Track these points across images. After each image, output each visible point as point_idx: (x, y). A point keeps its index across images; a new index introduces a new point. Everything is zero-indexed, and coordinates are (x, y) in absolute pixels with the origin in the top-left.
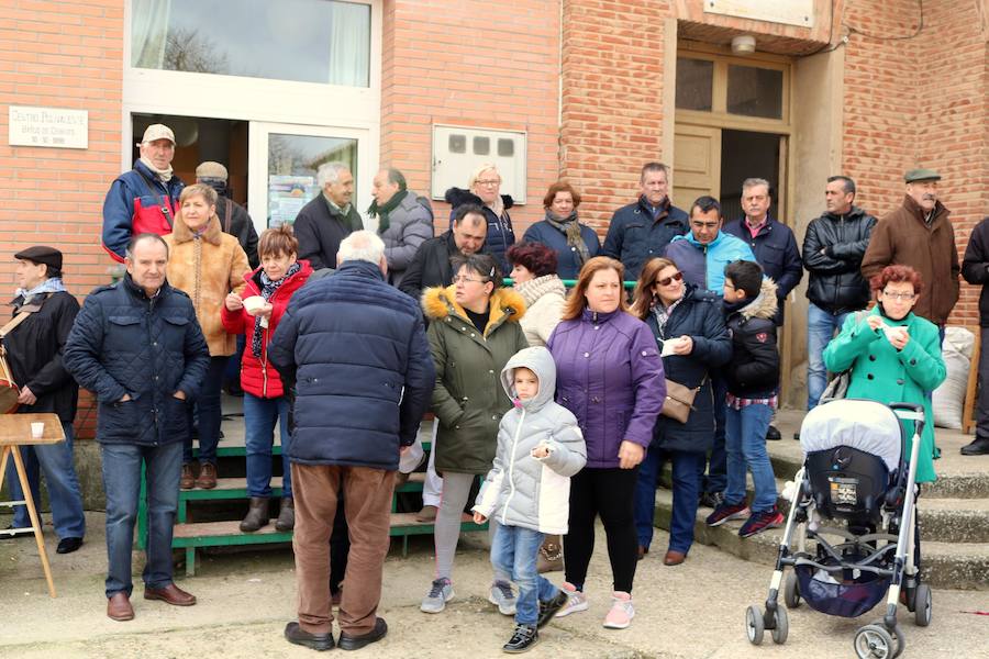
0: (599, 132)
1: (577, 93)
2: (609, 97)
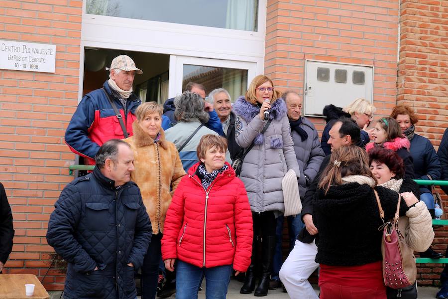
0: (428, 67)
1: (412, 37)
2: (436, 40)
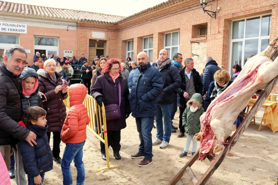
1: (78, 47)
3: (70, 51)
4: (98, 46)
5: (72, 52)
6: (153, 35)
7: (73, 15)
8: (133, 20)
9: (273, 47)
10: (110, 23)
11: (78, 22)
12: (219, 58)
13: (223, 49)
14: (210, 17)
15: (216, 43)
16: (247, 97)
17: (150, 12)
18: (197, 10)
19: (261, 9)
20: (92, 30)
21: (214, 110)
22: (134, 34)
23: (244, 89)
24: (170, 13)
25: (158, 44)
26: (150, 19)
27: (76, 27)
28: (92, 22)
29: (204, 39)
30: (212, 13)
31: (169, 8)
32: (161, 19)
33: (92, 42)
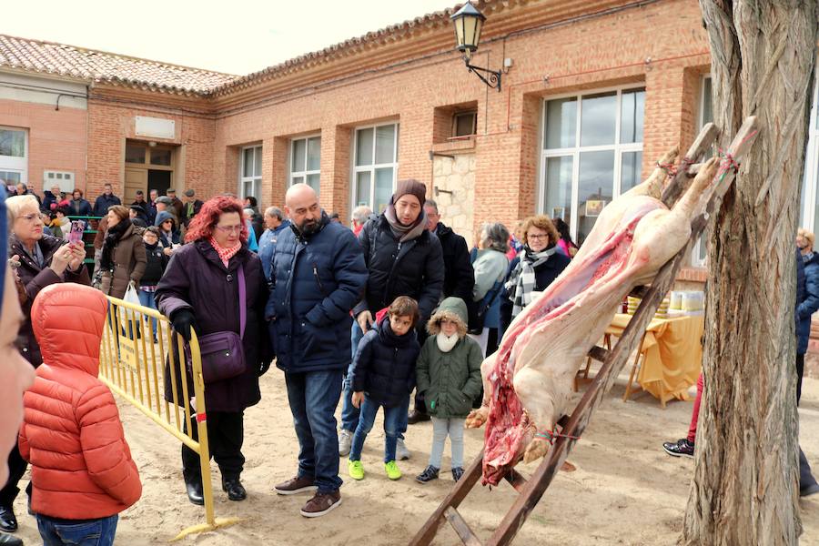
1: (92, 160)
2: (102, 161)
3: (64, 173)
4: (153, 162)
5: (72, 175)
6: (319, 130)
7: (75, 63)
8: (262, 85)
9: (667, 172)
10: (192, 91)
11: (93, 86)
12: (510, 200)
13: (521, 176)
14: (485, 85)
15: (502, 159)
16: (608, 305)
17: (313, 65)
18: (447, 65)
19: (619, 72)
20: (134, 111)
21: (523, 343)
22: (265, 127)
23: (601, 285)
24: (371, 69)
25: (336, 159)
26: (313, 86)
27: (85, 100)
28: (134, 87)
29: (467, 147)
30: (490, 74)
31: (369, 56)
32: (346, 86)
33: (136, 148)
